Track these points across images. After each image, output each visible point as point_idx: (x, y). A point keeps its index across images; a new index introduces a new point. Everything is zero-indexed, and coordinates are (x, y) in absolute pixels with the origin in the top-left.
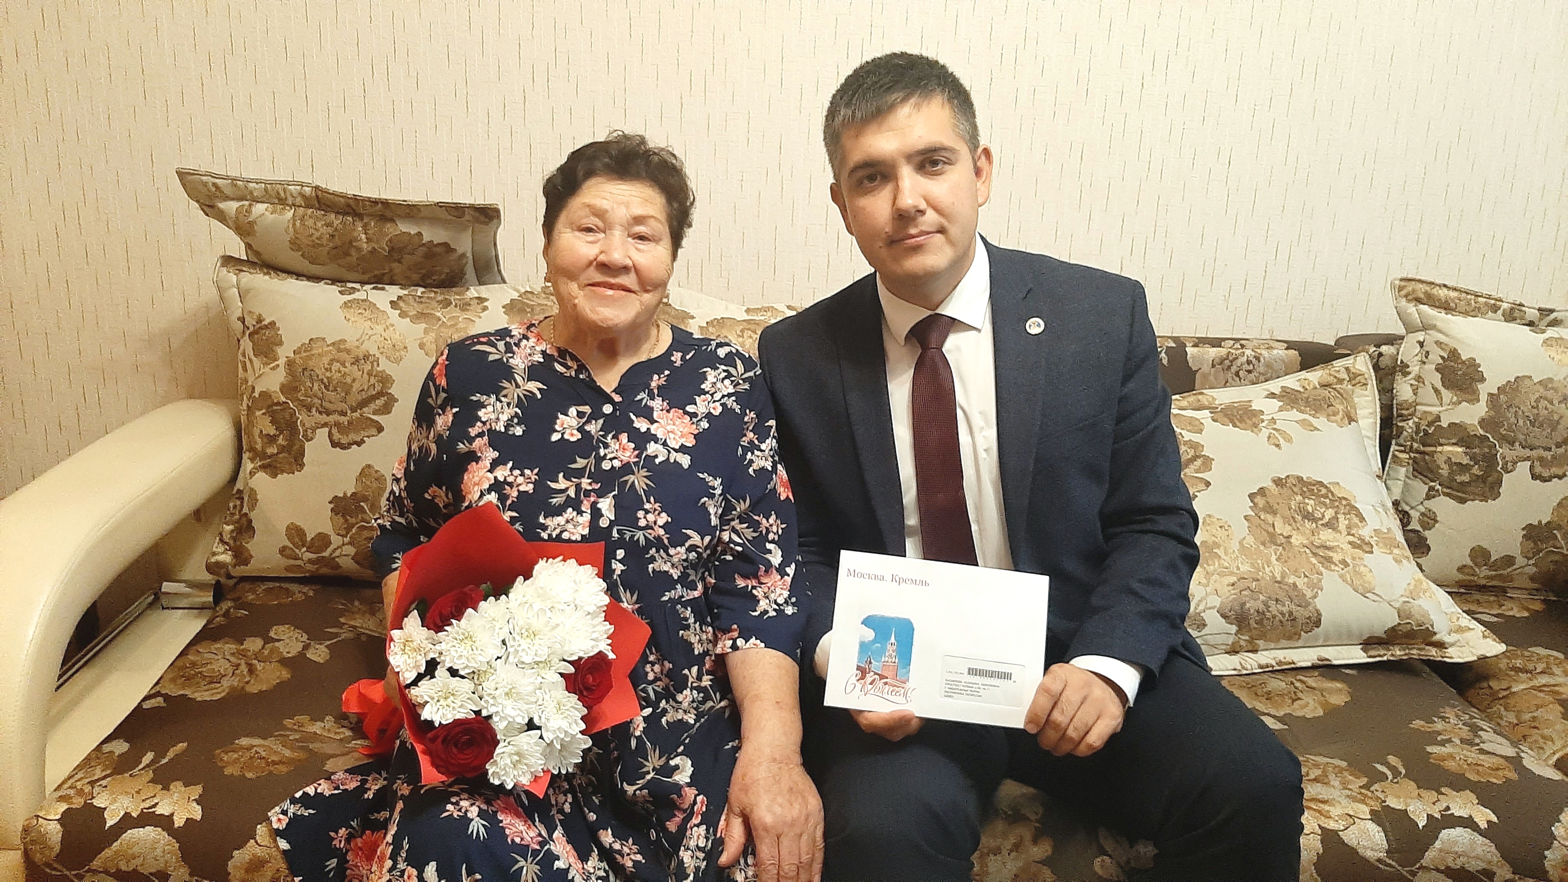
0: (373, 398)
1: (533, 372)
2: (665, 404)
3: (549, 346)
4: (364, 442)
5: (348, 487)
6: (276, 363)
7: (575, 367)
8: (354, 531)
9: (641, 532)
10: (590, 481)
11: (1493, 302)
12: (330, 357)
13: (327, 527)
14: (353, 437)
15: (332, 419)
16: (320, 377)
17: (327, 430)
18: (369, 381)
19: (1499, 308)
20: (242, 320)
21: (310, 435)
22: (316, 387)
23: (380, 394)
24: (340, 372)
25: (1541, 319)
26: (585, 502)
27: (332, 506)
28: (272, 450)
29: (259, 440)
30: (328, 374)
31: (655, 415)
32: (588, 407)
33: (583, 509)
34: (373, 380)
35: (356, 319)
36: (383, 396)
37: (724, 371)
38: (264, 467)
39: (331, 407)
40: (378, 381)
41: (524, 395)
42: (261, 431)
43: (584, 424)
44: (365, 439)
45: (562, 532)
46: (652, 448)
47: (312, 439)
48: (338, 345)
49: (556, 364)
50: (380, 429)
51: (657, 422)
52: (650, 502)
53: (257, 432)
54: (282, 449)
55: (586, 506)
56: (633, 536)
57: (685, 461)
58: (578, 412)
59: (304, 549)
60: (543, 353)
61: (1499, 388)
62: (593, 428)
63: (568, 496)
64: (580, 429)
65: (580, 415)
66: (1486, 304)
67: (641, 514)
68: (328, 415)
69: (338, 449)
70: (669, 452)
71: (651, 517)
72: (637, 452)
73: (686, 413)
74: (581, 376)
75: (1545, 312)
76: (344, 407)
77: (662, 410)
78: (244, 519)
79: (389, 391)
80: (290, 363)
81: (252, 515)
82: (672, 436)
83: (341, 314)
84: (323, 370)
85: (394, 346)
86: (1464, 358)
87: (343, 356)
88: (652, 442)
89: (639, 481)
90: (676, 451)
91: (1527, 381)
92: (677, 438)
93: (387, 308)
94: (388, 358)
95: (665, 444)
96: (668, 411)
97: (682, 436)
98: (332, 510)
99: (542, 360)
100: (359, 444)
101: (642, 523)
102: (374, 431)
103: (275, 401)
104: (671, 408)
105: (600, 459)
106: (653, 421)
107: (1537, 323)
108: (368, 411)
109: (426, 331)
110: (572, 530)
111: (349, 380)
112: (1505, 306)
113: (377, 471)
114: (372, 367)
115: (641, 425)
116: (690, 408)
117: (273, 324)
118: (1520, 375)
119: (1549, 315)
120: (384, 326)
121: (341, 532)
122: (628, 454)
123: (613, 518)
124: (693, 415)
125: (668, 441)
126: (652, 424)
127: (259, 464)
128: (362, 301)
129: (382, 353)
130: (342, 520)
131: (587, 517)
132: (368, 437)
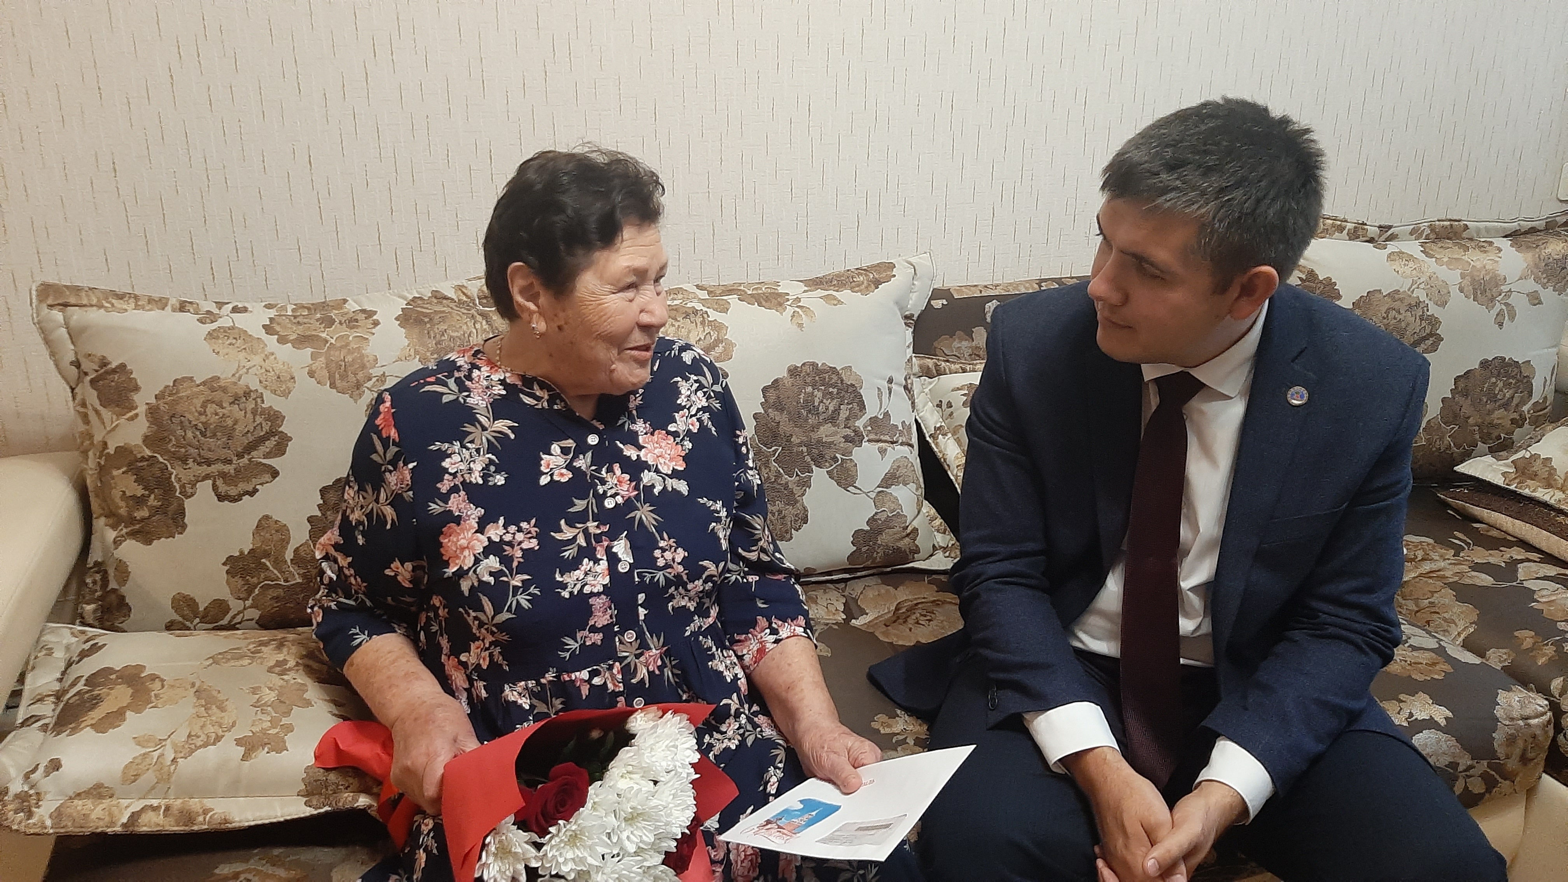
0: (262, 440)
1: (499, 409)
2: (647, 425)
3: (508, 375)
4: (257, 490)
5: (244, 543)
6: (134, 412)
7: (546, 397)
8: (257, 591)
9: (661, 573)
10: (596, 523)
11: (1339, 223)
12: (202, 398)
13: (223, 592)
14: (243, 486)
15: (215, 468)
16: (194, 423)
17: (209, 482)
18: (254, 421)
19: (1344, 229)
20: (77, 364)
21: (189, 491)
22: (190, 434)
23: (271, 434)
24: (216, 414)
25: (1380, 236)
26: (598, 548)
27: (227, 568)
28: (144, 513)
29: (122, 504)
30: (203, 418)
31: (641, 440)
32: (570, 441)
33: (599, 556)
34: (259, 419)
35: (226, 351)
36: (274, 436)
37: (696, 381)
38: (133, 535)
39: (209, 455)
40: (266, 420)
41: (494, 437)
42: (124, 492)
43: (572, 460)
44: (258, 487)
45: (583, 587)
46: (647, 477)
47: (192, 495)
48: (212, 384)
49: (522, 396)
50: (275, 474)
51: (644, 447)
52: (664, 540)
53: (116, 494)
54: (155, 511)
55: (600, 554)
56: (653, 578)
57: (682, 487)
58: (561, 448)
59: (198, 620)
60: (503, 382)
61: (1353, 303)
62: (582, 463)
63: (579, 546)
64: (569, 467)
65: (565, 451)
66: (1333, 226)
67: (657, 553)
68: (209, 466)
69: (226, 502)
70: (664, 479)
71: (668, 555)
72: (634, 483)
73: (669, 433)
74: (556, 407)
75: (1384, 228)
76: (229, 454)
77: (646, 434)
78: (113, 597)
79: (280, 429)
80: (153, 412)
81: (124, 590)
82: (662, 460)
83: (207, 347)
84: (196, 414)
85: (279, 377)
86: (1321, 278)
87: (218, 395)
88: (646, 471)
89: (645, 514)
90: (671, 476)
91: (1377, 295)
92: (667, 462)
93: (262, 335)
94: (274, 392)
95: (657, 471)
96: (652, 434)
97: (671, 460)
98: (228, 572)
99: (504, 392)
100: (252, 493)
101: (661, 563)
102: (267, 477)
103: (139, 456)
104: (654, 431)
105: (601, 498)
106: (640, 448)
107: (1376, 239)
108: (257, 455)
109: (314, 356)
110: (593, 582)
111: (230, 422)
112: (1350, 226)
113: (276, 522)
114: (256, 405)
115: (631, 452)
116: (672, 428)
117: (123, 366)
118: (1371, 290)
119: (1387, 231)
120: (263, 355)
121: (242, 596)
122: (626, 487)
123: (632, 561)
124: (675, 434)
125: (659, 467)
126: (640, 450)
127: (125, 530)
128: (229, 329)
129: (265, 388)
130: (241, 582)
131: (604, 564)
132: (262, 484)
